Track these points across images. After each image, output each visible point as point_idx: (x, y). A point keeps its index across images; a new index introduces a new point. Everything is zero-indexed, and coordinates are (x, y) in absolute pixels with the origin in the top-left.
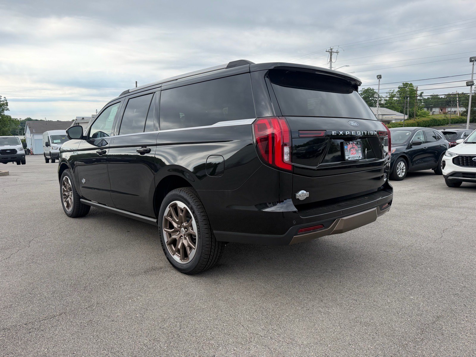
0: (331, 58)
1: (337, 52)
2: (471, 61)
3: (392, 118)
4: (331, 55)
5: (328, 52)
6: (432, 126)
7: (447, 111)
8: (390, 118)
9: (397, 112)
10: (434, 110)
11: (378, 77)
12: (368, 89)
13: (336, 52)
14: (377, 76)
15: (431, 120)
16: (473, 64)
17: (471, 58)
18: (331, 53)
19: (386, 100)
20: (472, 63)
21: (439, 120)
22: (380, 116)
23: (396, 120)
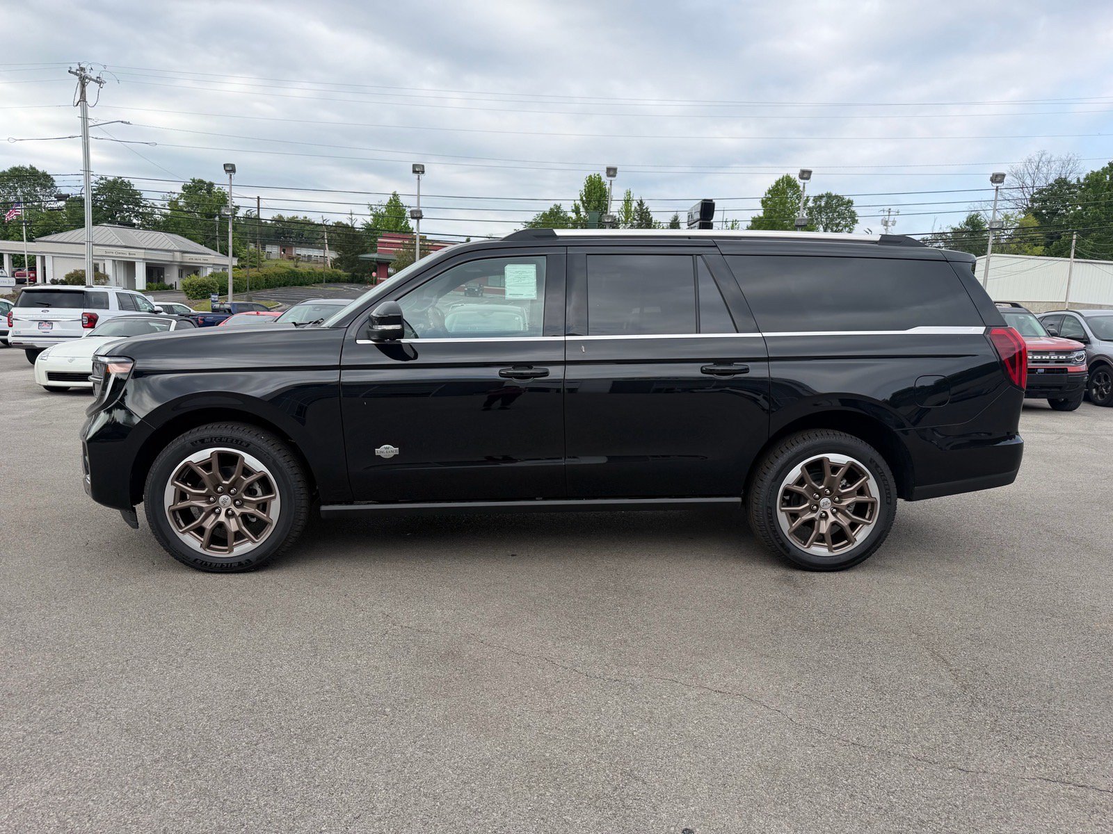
0: (83, 92)
1: (99, 81)
2: (414, 171)
3: (206, 262)
4: (83, 86)
5: (76, 74)
6: (292, 285)
7: (294, 254)
8: (202, 261)
9: (205, 248)
10: (268, 248)
11: (228, 169)
12: (115, 182)
13: (96, 81)
14: (225, 166)
15: (288, 273)
16: (419, 179)
17: (414, 166)
18: (83, 81)
19: (165, 215)
20: (416, 176)
21: (301, 274)
22: (178, 254)
23: (216, 267)
